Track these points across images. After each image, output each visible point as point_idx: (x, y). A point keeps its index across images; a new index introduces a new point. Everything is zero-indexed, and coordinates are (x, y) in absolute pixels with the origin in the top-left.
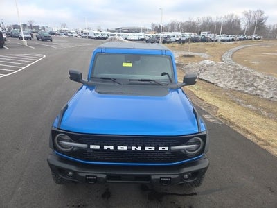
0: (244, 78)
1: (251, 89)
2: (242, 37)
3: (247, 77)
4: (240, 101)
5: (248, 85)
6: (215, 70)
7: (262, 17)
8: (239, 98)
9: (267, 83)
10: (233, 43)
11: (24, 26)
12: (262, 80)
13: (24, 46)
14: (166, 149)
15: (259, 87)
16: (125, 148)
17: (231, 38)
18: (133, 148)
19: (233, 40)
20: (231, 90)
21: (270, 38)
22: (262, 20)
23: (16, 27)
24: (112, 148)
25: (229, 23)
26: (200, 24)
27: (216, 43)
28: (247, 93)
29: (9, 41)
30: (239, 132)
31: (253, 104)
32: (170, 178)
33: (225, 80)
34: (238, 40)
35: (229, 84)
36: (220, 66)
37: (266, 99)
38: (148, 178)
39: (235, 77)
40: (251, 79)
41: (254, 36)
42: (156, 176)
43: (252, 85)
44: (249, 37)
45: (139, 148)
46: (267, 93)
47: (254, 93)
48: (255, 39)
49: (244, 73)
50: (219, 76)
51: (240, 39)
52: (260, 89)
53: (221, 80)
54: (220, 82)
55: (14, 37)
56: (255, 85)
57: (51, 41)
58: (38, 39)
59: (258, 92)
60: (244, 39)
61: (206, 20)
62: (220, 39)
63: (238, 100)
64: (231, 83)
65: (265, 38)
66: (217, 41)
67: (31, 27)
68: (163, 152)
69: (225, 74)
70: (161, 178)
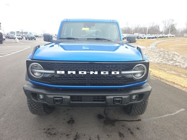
0: (166, 56)
1: (172, 62)
2: (161, 35)
3: (168, 55)
4: (166, 69)
5: (170, 60)
6: (146, 52)
7: (174, 23)
8: (165, 68)
9: (183, 58)
10: (155, 39)
11: (18, 32)
12: (179, 56)
13: (16, 42)
14: (118, 73)
15: (178, 61)
16: (85, 73)
17: (154, 36)
18: (91, 73)
19: (156, 37)
20: (158, 64)
21: (180, 36)
22: (174, 25)
23: (12, 33)
24: (74, 73)
25: (152, 27)
26: (133, 29)
27: (144, 39)
28: (169, 65)
29: (7, 40)
30: (168, 83)
31: (175, 71)
32: (121, 98)
33: (153, 58)
34: (159, 38)
35: (156, 60)
36: (149, 49)
37: (183, 68)
38: (104, 98)
39: (160, 56)
40: (171, 56)
41: (169, 35)
42: (110, 97)
43: (172, 60)
44: (166, 36)
45: (96, 73)
46: (184, 64)
47: (174, 64)
48: (170, 37)
49: (166, 52)
50: (149, 55)
51: (160, 37)
52: (178, 62)
53: (151, 58)
54: (150, 59)
55: (11, 38)
56: (174, 59)
57: (35, 40)
58: (26, 39)
59: (177, 64)
60: (163, 37)
61: (137, 26)
62: (147, 37)
63: (163, 69)
64: (157, 59)
65: (177, 36)
66: (145, 38)
67: (22, 33)
68: (115, 76)
69: (153, 54)
70: (114, 98)
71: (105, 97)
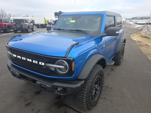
14: (43, 64)
18: (28, 60)
24: (20, 57)
32: (46, 86)
42: (38, 82)
68: (42, 66)
70: (41, 84)
71: (36, 81)
